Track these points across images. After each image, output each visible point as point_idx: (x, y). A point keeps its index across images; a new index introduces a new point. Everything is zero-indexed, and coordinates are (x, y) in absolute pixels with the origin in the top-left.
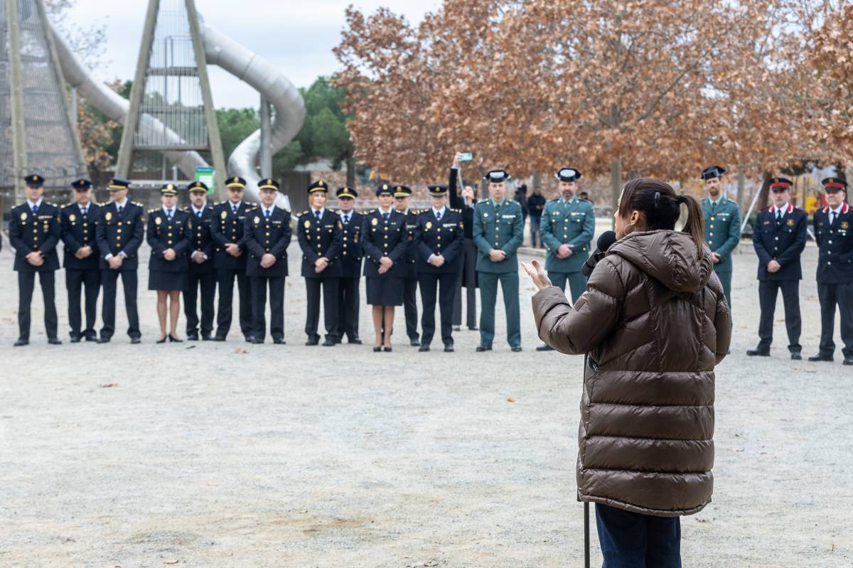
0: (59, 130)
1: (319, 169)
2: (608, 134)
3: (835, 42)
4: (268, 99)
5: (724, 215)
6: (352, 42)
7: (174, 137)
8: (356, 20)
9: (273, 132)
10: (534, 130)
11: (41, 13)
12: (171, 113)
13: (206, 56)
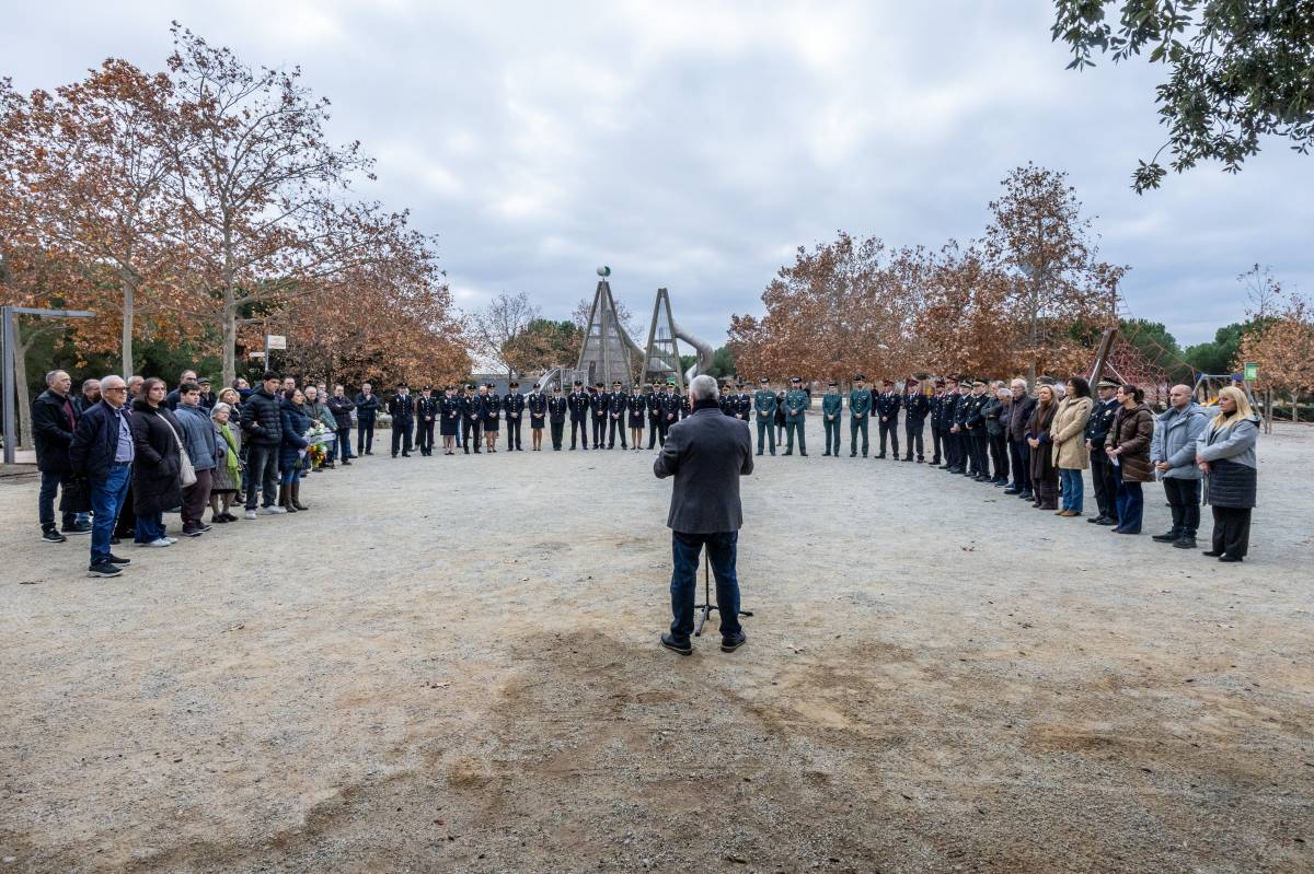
0: (624, 365)
4: (700, 350)
6: (734, 328)
7: (668, 367)
8: (736, 319)
9: (702, 364)
11: (616, 320)
12: (664, 356)
13: (676, 335)
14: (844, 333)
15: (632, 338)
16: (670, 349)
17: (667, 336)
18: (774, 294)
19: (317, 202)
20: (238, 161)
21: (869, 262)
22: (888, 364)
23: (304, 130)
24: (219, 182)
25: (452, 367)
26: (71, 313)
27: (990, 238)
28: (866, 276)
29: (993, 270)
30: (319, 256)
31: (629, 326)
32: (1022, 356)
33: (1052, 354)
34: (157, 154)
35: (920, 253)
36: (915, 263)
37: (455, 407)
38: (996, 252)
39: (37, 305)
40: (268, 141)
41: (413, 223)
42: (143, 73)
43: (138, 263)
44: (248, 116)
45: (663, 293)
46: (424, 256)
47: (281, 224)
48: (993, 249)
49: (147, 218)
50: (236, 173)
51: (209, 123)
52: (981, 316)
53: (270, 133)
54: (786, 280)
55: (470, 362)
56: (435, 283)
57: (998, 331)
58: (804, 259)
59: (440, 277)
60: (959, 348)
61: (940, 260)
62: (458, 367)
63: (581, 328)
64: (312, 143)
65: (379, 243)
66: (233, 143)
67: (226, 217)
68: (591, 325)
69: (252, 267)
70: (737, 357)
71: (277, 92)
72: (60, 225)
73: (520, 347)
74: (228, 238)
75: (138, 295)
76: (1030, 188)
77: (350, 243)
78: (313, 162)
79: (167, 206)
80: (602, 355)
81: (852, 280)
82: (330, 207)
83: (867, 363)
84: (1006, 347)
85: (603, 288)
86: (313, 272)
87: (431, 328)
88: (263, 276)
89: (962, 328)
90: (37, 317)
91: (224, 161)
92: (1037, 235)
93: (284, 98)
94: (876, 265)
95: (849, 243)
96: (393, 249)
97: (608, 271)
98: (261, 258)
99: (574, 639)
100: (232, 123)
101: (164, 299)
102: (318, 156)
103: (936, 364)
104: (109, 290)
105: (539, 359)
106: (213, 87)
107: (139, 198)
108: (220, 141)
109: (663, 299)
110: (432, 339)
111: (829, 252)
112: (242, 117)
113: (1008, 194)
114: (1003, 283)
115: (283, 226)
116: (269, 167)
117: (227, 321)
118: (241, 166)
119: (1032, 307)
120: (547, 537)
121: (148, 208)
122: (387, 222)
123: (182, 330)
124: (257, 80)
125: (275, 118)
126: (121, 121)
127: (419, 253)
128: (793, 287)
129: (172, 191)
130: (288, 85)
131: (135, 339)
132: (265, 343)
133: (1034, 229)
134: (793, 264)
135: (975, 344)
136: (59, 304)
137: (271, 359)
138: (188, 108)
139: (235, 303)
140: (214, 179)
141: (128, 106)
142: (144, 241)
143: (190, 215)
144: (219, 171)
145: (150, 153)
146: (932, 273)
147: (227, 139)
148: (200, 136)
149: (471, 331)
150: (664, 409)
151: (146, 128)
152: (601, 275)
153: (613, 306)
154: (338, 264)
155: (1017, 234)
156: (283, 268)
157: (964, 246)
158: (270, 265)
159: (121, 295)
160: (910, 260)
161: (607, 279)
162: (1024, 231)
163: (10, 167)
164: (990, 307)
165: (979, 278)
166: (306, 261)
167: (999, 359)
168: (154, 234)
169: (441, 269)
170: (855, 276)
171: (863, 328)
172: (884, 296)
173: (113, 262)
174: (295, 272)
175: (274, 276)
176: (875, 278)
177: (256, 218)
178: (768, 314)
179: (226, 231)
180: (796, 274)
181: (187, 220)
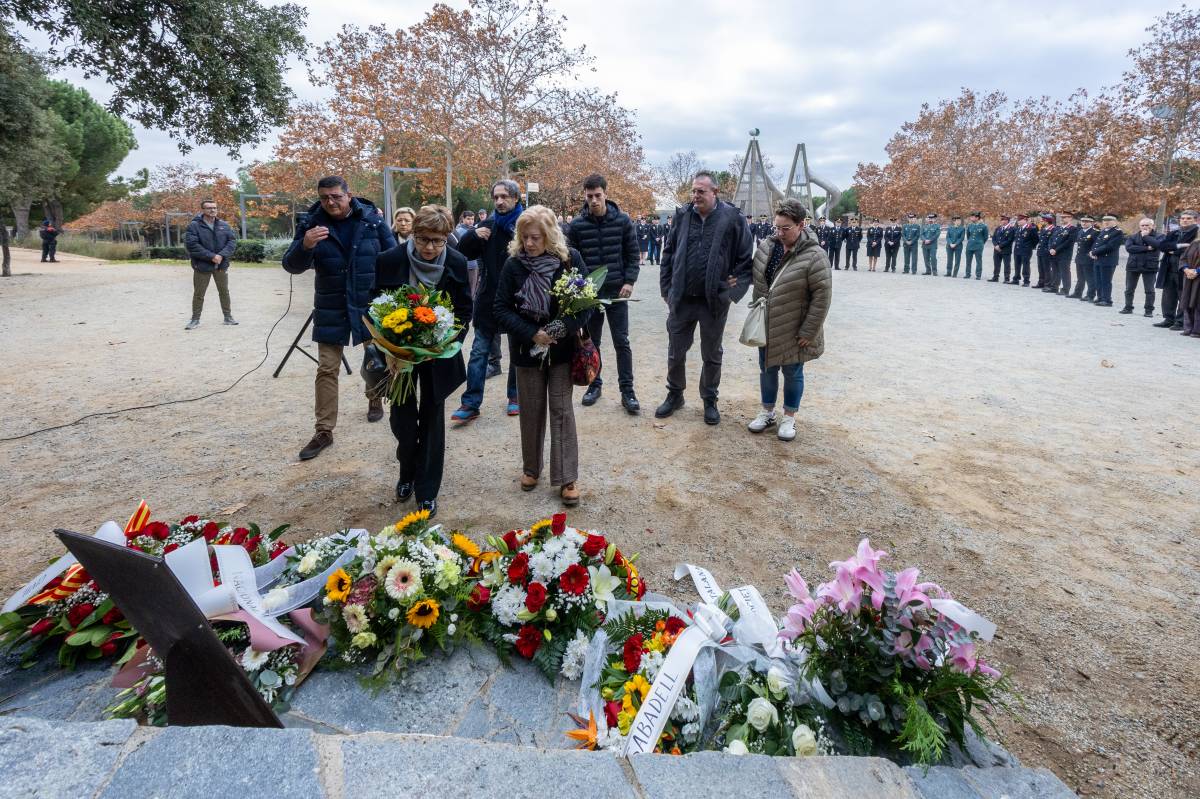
0: (767, 204)
1: (851, 215)
2: (950, 202)
3: (1047, 165)
6: (859, 174)
8: (861, 166)
9: (831, 203)
10: (921, 201)
11: (763, 169)
13: (810, 180)
14: (961, 177)
15: (774, 183)
16: (804, 191)
17: (803, 180)
18: (897, 145)
19: (558, 91)
20: (510, 65)
21: (989, 113)
23: (551, 40)
24: (500, 81)
25: (643, 205)
26: (420, 170)
27: (1126, 84)
28: (985, 127)
29: (1126, 114)
30: (559, 128)
31: (771, 174)
32: (1153, 195)
33: (1189, 192)
34: (464, 66)
35: (1045, 103)
36: (1039, 112)
37: (646, 232)
38: (1132, 97)
39: (401, 166)
40: (529, 50)
41: (621, 102)
42: (455, 12)
43: (455, 138)
44: (516, 34)
45: (801, 148)
46: (627, 126)
47: (536, 107)
48: (1129, 94)
49: (459, 108)
50: (509, 74)
51: (494, 42)
52: (1110, 157)
53: (529, 44)
54: (908, 133)
55: (654, 201)
56: (635, 144)
57: (1127, 171)
58: (927, 114)
59: (638, 139)
60: (1082, 188)
61: (1068, 107)
62: (647, 205)
63: (734, 176)
64: (556, 49)
65: (597, 117)
66: (507, 54)
67: (504, 105)
68: (742, 174)
69: (519, 138)
70: (859, 197)
71: (534, 15)
72: (412, 116)
74: (504, 119)
75: (454, 158)
76: (1180, 32)
77: (579, 118)
78: (556, 63)
79: (470, 100)
80: (750, 196)
81: (971, 132)
82: (566, 93)
83: (981, 201)
84: (1135, 186)
85: (754, 146)
86: (555, 139)
87: (629, 177)
88: (524, 144)
89: (1086, 169)
90: (402, 173)
91: (502, 67)
92: (1183, 77)
93: (539, 18)
94: (998, 116)
95: (973, 98)
96: (606, 122)
97: (758, 131)
98: (524, 131)
100: (507, 40)
101: (469, 160)
102: (559, 58)
103: (1053, 202)
104: (438, 155)
106: (495, 16)
107: (454, 95)
108: (500, 53)
109: (801, 152)
110: (629, 186)
111: (951, 107)
112: (513, 35)
113: (1153, 40)
114: (1137, 126)
116: (528, 69)
118: (512, 69)
119: (1168, 149)
121: (459, 101)
122: (603, 101)
123: (479, 182)
124: (522, 8)
125: (533, 34)
126: (444, 46)
127: (623, 123)
128: (914, 139)
129: (472, 90)
130: (541, 9)
131: (453, 187)
132: (526, 189)
133: (1181, 72)
134: (915, 119)
135: (1100, 183)
136: (413, 165)
137: (529, 199)
138: (481, 32)
139: (509, 162)
140: (496, 79)
141: (448, 35)
142: (457, 123)
143: (483, 105)
144: (499, 73)
145: (460, 64)
146: (1057, 121)
147: (504, 52)
148: (488, 51)
149: (656, 179)
151: (458, 49)
152: (752, 134)
153: (761, 160)
154: (571, 133)
155: (1159, 78)
156: (537, 137)
157: (1094, 95)
158: (529, 136)
159: (445, 159)
160: (1033, 110)
161: (757, 138)
162: (1167, 75)
163: (386, 80)
164: (1120, 148)
165: (1109, 123)
166: (551, 132)
167: (1125, 198)
168: (463, 118)
169: (638, 134)
170: (975, 126)
171: (979, 172)
172: (1003, 144)
173: (441, 138)
174: (545, 140)
175: (532, 144)
176: (994, 128)
177: (521, 104)
178: (890, 162)
179: (504, 114)
180: (918, 127)
181: (481, 108)
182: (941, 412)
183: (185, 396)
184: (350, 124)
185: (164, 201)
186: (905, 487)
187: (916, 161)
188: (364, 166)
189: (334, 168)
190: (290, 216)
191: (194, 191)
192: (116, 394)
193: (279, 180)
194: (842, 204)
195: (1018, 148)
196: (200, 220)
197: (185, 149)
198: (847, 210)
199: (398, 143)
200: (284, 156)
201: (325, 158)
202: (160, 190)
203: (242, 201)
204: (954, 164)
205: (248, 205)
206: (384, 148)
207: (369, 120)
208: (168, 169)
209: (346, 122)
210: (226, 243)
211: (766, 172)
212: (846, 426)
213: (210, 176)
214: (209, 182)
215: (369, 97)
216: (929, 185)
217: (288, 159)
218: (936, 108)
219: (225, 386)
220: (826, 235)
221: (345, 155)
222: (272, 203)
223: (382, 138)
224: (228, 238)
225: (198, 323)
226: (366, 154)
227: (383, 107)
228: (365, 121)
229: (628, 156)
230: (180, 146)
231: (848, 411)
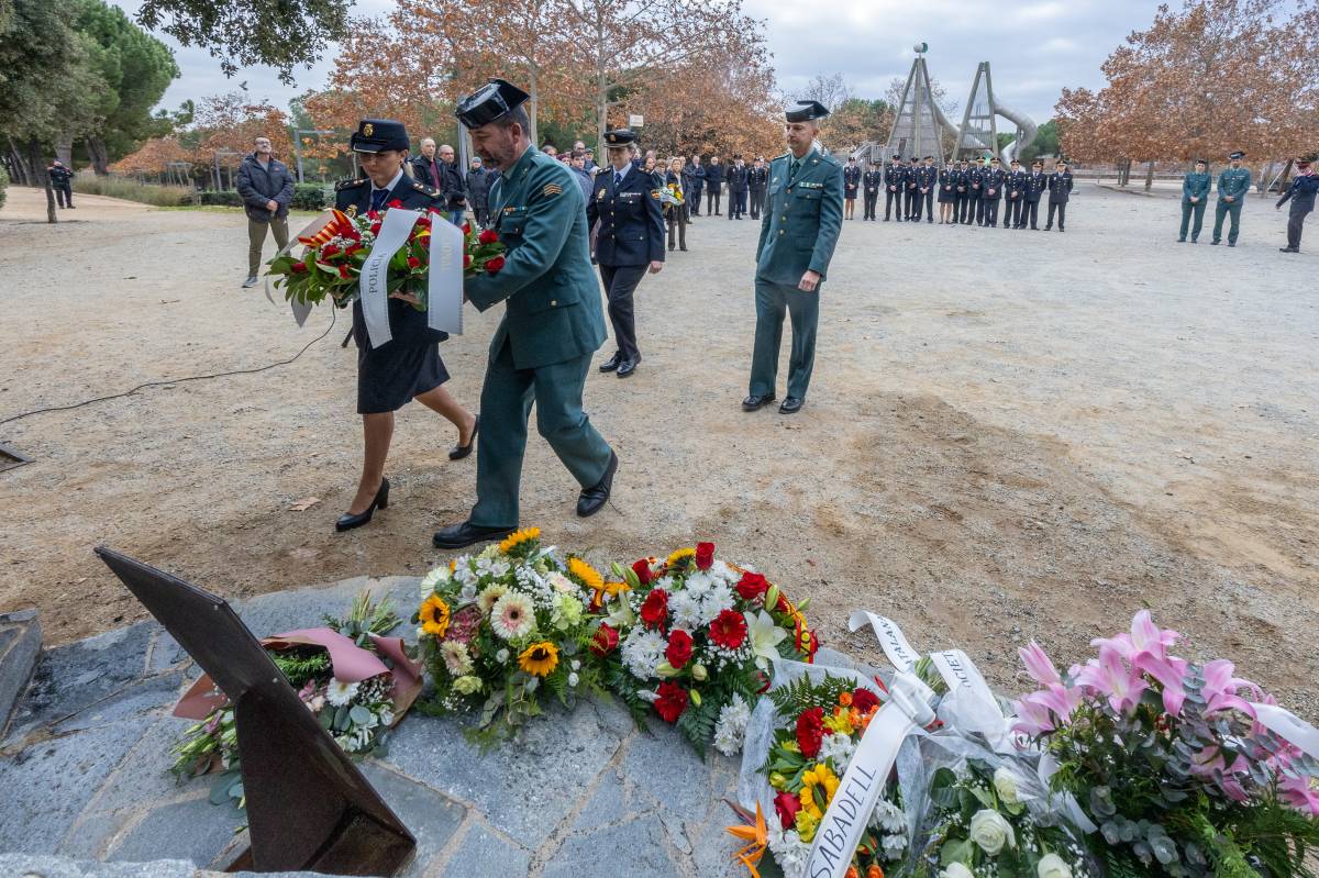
0: (935, 142)
1: (1048, 157)
2: (1192, 141)
4: (1021, 127)
5: (1241, 177)
6: (1063, 103)
8: (1067, 93)
9: (1023, 141)
10: (1150, 138)
11: (930, 97)
12: (979, 133)
13: (996, 110)
14: (1209, 107)
15: (945, 115)
16: (987, 126)
17: (986, 111)
18: (1119, 63)
21: (1257, 17)
22: (1269, 141)
25: (773, 143)
28: (1248, 36)
30: (668, 45)
31: (941, 103)
43: (539, 59)
45: (984, 67)
46: (754, 40)
47: (638, 18)
49: (544, 21)
54: (1136, 47)
56: (764, 65)
58: (1164, 20)
59: (769, 58)
63: (892, 106)
65: (717, 30)
67: (599, 15)
68: (903, 103)
69: (618, 58)
70: (1062, 134)
72: (488, 32)
73: (833, 125)
74: (600, 34)
77: (693, 32)
80: (913, 132)
81: (1228, 43)
83: (1237, 140)
85: (919, 66)
86: (664, 59)
87: (756, 108)
88: (625, 66)
94: (1270, 21)
96: (728, 36)
97: (925, 46)
98: (624, 49)
99: (918, 403)
101: (558, 87)
105: (850, 136)
109: (984, 74)
110: (756, 119)
111: (1202, 9)
115: (641, 20)
117: (601, 104)
120: (875, 300)
121: (543, 13)
122: (724, 10)
123: (570, 115)
127: (750, 37)
128: (1144, 54)
131: (538, 121)
132: (627, 123)
134: (1147, 27)
139: (606, 88)
142: (543, 41)
143: (573, 16)
150: (985, 185)
152: (917, 51)
153: (928, 84)
154: (683, 52)
156: (641, 57)
158: (630, 56)
161: (923, 55)
166: (659, 50)
168: (549, 34)
169: (768, 52)
170: (1232, 36)
171: (1236, 100)
172: (1274, 59)
173: (523, 59)
174: (650, 60)
175: (634, 65)
176: (1262, 37)
177: (620, 15)
178: (1107, 85)
179: (599, 28)
180: (1151, 39)
181: (572, 22)
182: (1198, 425)
183: (246, 366)
184: (415, 45)
185: (212, 138)
186: (1156, 526)
187: (1147, 84)
188: (433, 95)
189: (398, 98)
190: (350, 157)
191: (244, 127)
192: (172, 360)
193: (337, 113)
194: (1036, 143)
195: (1297, 65)
196: (253, 159)
197: (229, 70)
198: (1043, 151)
199: (472, 67)
200: (341, 84)
201: (387, 86)
202: (208, 126)
203: (297, 138)
204: (1201, 89)
205: (303, 144)
206: (455, 73)
207: (437, 39)
208: (214, 101)
209: (411, 41)
210: (283, 187)
211: (935, 99)
212: (1063, 438)
213: (260, 109)
214: (261, 115)
215: (436, 10)
216: (1163, 117)
217: (346, 88)
218: (1179, 10)
219: (289, 356)
220: (1019, 184)
221: (411, 82)
222: (330, 141)
223: (453, 60)
224: (285, 181)
225: (255, 281)
226: (435, 81)
227: (453, 21)
228: (431, 40)
229: (753, 82)
230: (223, 66)
231: (1066, 418)
